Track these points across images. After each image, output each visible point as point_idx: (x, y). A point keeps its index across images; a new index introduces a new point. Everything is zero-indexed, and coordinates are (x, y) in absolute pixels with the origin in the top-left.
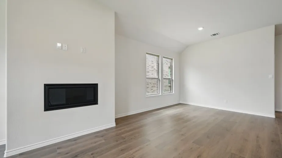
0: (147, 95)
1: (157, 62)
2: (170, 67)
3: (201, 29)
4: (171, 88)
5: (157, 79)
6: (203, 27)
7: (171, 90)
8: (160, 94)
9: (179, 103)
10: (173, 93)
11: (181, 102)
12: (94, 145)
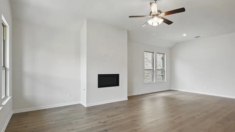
0: (145, 82)
1: (152, 57)
2: (163, 58)
3: (185, 35)
4: (163, 77)
5: (152, 70)
6: (186, 34)
7: (163, 78)
8: (155, 82)
9: (170, 89)
10: (165, 81)
11: (171, 89)
12: (122, 105)
